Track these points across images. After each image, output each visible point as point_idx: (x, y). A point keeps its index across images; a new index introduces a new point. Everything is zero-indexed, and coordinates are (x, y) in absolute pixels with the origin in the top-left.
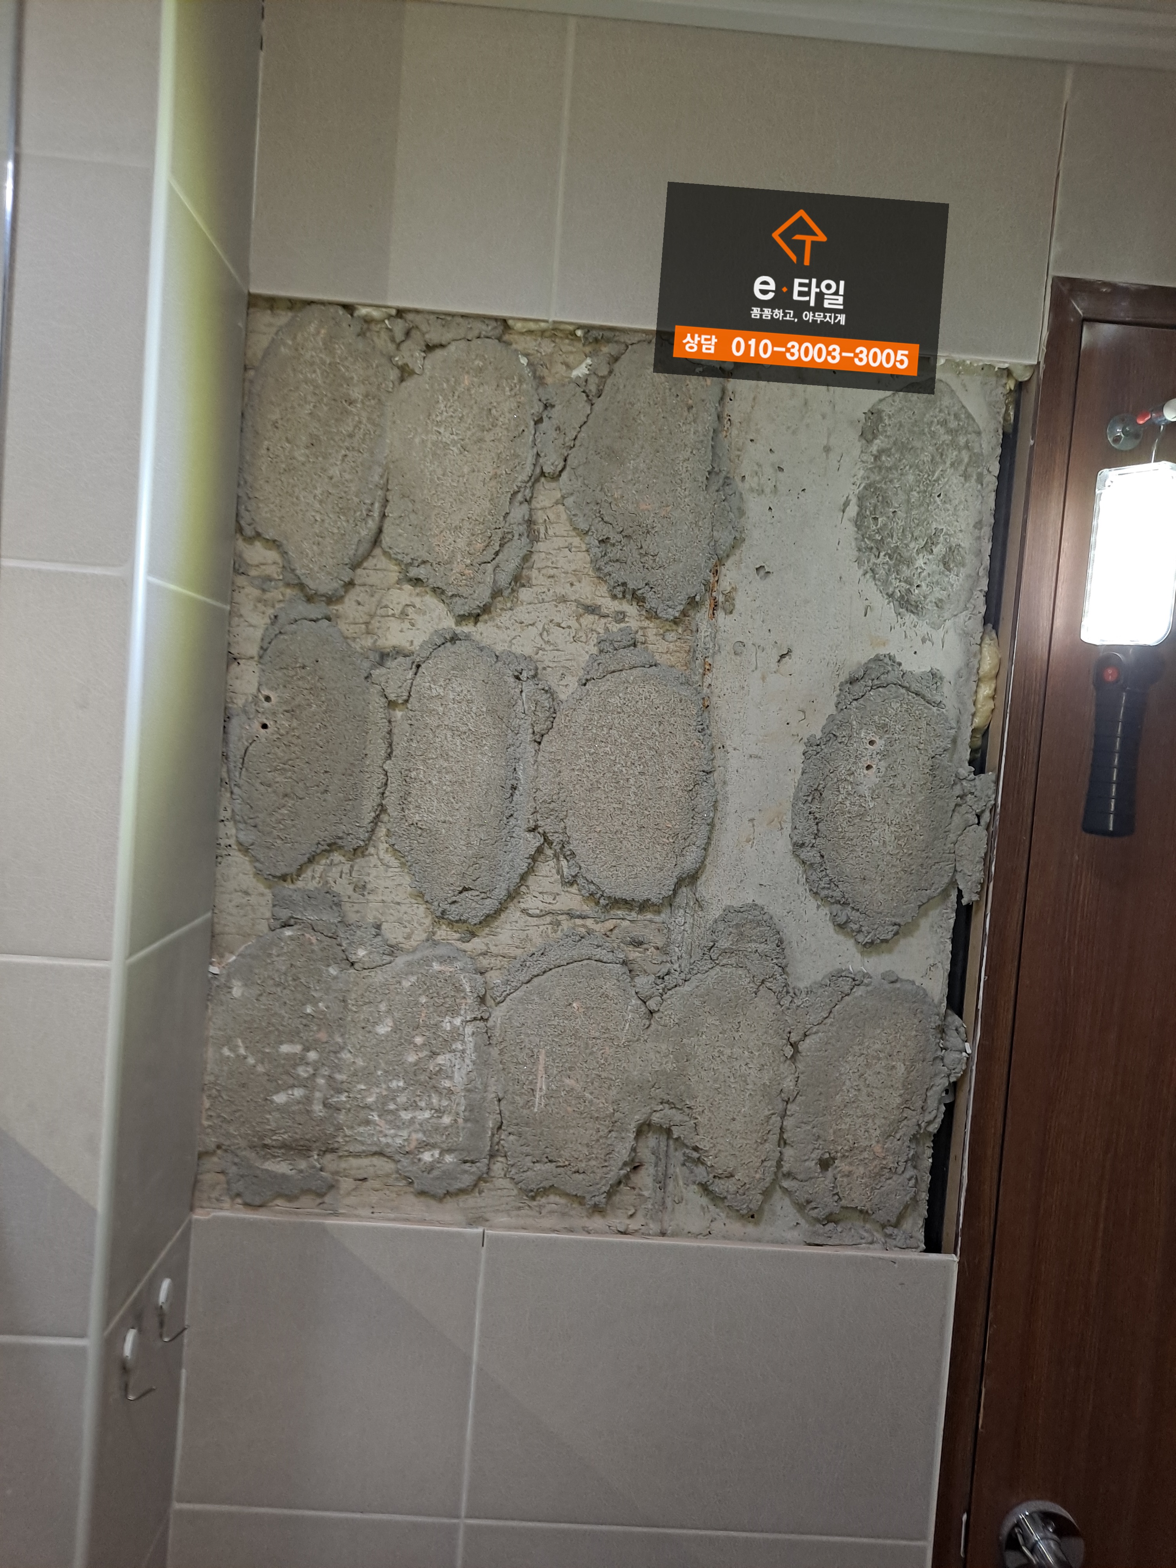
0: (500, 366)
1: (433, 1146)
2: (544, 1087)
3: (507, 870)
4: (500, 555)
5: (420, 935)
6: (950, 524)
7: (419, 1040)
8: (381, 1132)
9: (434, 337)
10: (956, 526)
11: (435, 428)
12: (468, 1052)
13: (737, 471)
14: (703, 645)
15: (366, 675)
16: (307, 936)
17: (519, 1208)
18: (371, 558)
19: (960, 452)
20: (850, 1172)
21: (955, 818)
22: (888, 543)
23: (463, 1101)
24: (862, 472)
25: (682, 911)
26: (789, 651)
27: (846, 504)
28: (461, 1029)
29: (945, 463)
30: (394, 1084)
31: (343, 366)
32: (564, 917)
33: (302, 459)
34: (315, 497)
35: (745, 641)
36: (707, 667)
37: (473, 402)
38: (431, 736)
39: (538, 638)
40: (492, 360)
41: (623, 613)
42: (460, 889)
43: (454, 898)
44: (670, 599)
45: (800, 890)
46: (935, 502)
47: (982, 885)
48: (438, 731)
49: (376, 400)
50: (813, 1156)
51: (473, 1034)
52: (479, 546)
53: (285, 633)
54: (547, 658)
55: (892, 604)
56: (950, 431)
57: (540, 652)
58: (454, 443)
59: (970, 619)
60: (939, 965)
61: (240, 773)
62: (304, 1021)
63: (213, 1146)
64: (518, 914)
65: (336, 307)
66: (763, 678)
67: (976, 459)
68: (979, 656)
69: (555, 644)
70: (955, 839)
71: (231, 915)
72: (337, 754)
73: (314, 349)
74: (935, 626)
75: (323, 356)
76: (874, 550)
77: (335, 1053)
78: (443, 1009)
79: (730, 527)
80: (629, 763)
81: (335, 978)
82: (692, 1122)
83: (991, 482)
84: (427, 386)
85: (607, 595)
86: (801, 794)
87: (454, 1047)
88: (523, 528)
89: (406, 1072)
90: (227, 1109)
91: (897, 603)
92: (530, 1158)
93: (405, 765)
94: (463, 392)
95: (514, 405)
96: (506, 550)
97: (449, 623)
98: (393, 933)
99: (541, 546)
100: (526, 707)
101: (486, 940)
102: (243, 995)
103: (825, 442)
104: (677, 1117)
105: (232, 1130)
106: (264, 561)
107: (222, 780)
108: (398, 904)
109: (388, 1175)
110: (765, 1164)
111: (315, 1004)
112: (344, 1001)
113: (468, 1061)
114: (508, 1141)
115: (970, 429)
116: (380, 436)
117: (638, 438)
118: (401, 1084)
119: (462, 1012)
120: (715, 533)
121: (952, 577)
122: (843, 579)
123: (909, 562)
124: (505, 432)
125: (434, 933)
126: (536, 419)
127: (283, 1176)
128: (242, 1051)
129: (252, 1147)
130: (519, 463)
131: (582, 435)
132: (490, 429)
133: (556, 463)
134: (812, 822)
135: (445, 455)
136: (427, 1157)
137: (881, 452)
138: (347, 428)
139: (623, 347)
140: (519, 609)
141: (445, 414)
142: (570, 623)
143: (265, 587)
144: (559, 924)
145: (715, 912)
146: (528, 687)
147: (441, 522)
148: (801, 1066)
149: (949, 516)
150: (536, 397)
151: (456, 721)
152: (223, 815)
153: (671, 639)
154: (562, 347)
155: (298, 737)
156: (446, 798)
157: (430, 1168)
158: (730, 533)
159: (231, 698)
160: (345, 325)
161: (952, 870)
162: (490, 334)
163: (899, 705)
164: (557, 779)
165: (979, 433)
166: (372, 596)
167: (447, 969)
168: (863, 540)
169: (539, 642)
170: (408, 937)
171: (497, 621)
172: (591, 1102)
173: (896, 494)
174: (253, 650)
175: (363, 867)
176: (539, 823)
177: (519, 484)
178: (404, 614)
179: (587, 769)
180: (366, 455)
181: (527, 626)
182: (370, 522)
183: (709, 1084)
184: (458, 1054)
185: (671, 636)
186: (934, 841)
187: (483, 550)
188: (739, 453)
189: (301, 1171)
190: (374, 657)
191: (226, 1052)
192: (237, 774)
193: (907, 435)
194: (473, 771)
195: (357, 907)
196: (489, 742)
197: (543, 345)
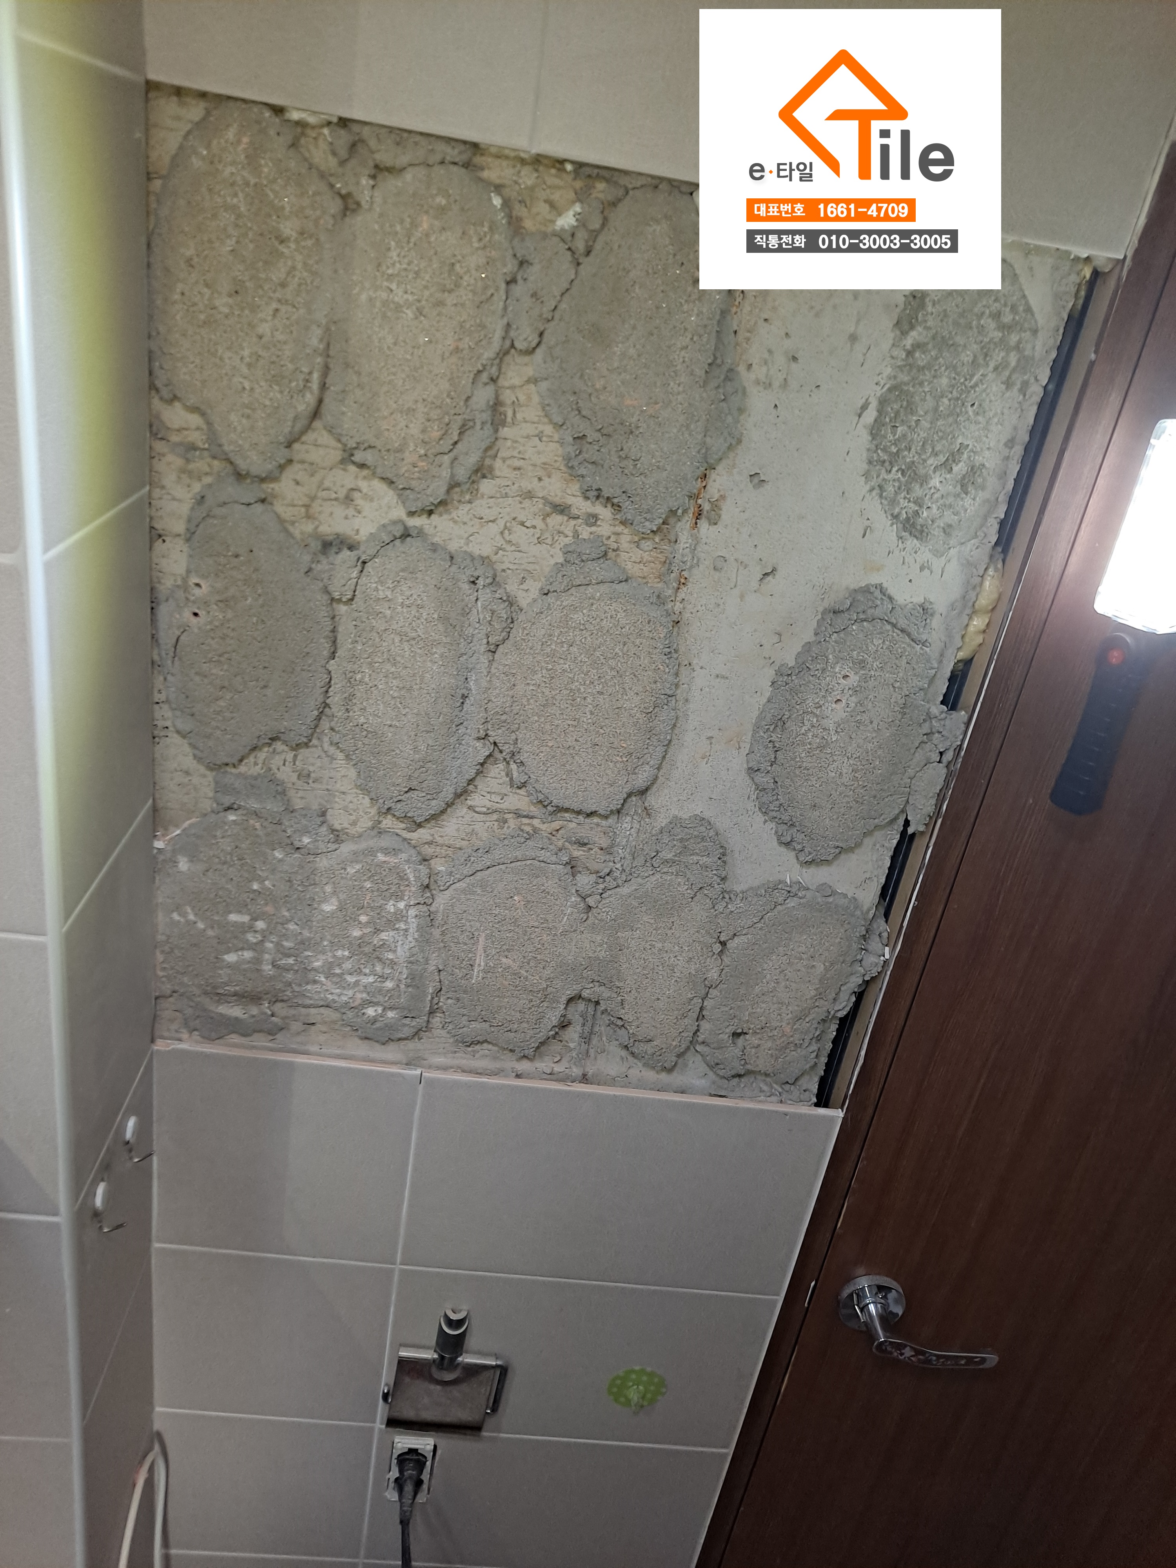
0: (466, 207)
1: (377, 1004)
2: (482, 964)
3: (455, 775)
4: (459, 446)
5: (365, 823)
6: (978, 440)
7: (363, 919)
8: (327, 990)
9: (385, 157)
10: (984, 443)
11: (385, 284)
12: (411, 931)
13: (744, 357)
14: (680, 557)
15: (306, 570)
16: (252, 822)
17: (455, 1052)
18: (310, 431)
19: (1008, 354)
20: (759, 1045)
21: (917, 755)
22: (904, 457)
23: (405, 971)
24: (889, 370)
25: (629, 818)
26: (774, 570)
27: (864, 407)
28: (405, 912)
29: (987, 365)
30: (339, 953)
31: (271, 190)
32: (511, 815)
33: (226, 310)
34: (242, 358)
35: (727, 556)
36: (683, 581)
37: (432, 252)
38: (377, 640)
39: (498, 537)
40: (458, 198)
41: (595, 517)
42: (406, 789)
43: (400, 798)
44: (648, 511)
45: (750, 805)
46: (967, 412)
47: (931, 818)
48: (384, 635)
49: (314, 240)
50: (727, 1030)
51: (416, 916)
52: (436, 434)
53: (214, 517)
54: (506, 560)
55: (895, 526)
56: (1002, 327)
57: (500, 551)
58: (409, 305)
59: (977, 548)
60: (875, 879)
61: (173, 662)
62: (251, 896)
63: (169, 992)
64: (465, 810)
65: (261, 106)
66: (742, 597)
67: (1024, 363)
68: (978, 589)
69: (517, 545)
70: (912, 775)
71: (173, 792)
72: (277, 650)
73: (233, 163)
74: (937, 554)
75: (245, 173)
76: (887, 464)
77: (282, 924)
78: (387, 894)
79: (726, 434)
80: (588, 682)
81: (280, 861)
82: (619, 998)
83: (1036, 392)
84: (376, 227)
85: (579, 494)
86: (764, 723)
87: (397, 926)
88: (486, 416)
89: (350, 943)
90: (181, 964)
91: (900, 526)
92: (466, 1018)
93: (350, 667)
94: (421, 238)
95: (482, 261)
96: (466, 437)
97: (399, 513)
98: (338, 819)
99: (505, 432)
100: (481, 617)
101: (432, 831)
102: (189, 870)
103: (852, 329)
104: (606, 993)
105: (186, 979)
106: (185, 426)
107: (153, 663)
108: (344, 793)
109: (334, 1022)
110: (683, 1034)
111: (261, 881)
112: (289, 881)
113: (410, 939)
114: (445, 1002)
115: (1026, 325)
116: (318, 288)
117: (630, 316)
118: (346, 953)
119: (406, 898)
120: (708, 439)
121: (968, 501)
122: (846, 494)
123: (924, 480)
124: (470, 296)
125: (380, 822)
126: (508, 279)
127: (236, 1018)
128: (191, 917)
129: (206, 993)
130: (485, 336)
131: (563, 306)
132: (453, 290)
133: (530, 339)
134: (770, 751)
135: (398, 318)
136: (371, 1012)
137: (917, 346)
138: (278, 274)
139: (621, 192)
140: (477, 503)
141: (398, 265)
142: (534, 523)
143: (189, 456)
144: (505, 821)
145: (662, 821)
146: (485, 595)
147: (391, 403)
148: (727, 960)
149: (978, 430)
150: (510, 252)
151: (404, 626)
152: (157, 697)
153: (646, 548)
154: (546, 178)
155: (233, 630)
156: (393, 703)
157: (374, 1021)
158: (725, 440)
159: (158, 577)
160: (272, 132)
161: (904, 803)
162: (457, 160)
163: (881, 641)
164: (511, 693)
165: (1035, 332)
166: (312, 475)
167: (392, 860)
168: (876, 452)
169: (500, 542)
170: (354, 823)
171: (454, 515)
172: (526, 978)
173: (924, 400)
174: (180, 527)
175: (307, 758)
176: (490, 733)
177: (484, 362)
178: (348, 499)
179: (543, 684)
180: (302, 311)
181: (487, 522)
182: (308, 396)
183: (638, 971)
184: (402, 933)
185: (647, 545)
186: (891, 775)
187: (440, 439)
188: (748, 334)
189: (253, 1016)
190: (315, 545)
191: (176, 916)
192: (169, 662)
193: (951, 328)
194: (422, 678)
195: (300, 794)
196: (440, 650)
197: (523, 173)
